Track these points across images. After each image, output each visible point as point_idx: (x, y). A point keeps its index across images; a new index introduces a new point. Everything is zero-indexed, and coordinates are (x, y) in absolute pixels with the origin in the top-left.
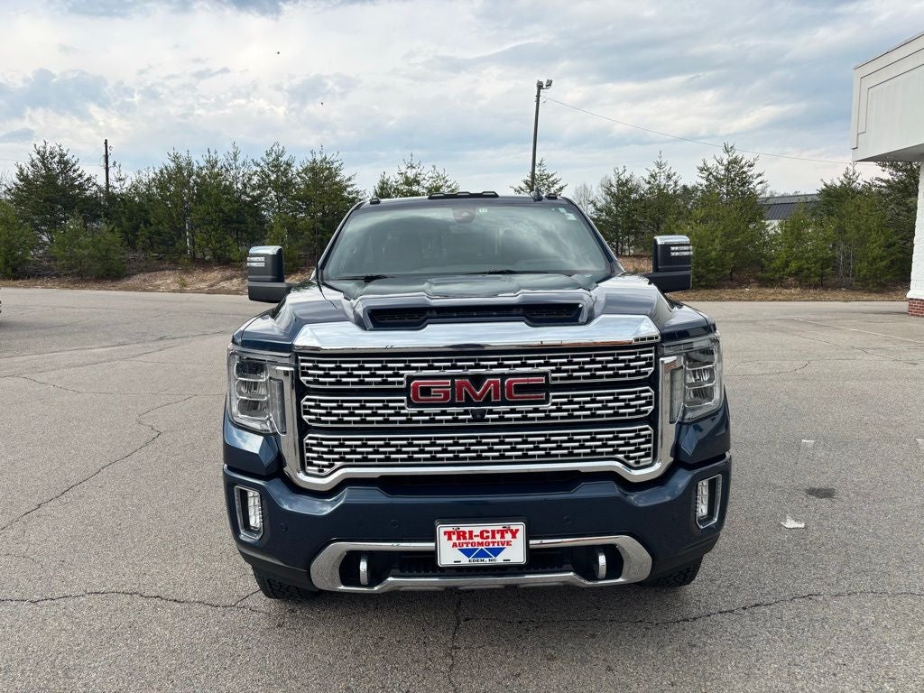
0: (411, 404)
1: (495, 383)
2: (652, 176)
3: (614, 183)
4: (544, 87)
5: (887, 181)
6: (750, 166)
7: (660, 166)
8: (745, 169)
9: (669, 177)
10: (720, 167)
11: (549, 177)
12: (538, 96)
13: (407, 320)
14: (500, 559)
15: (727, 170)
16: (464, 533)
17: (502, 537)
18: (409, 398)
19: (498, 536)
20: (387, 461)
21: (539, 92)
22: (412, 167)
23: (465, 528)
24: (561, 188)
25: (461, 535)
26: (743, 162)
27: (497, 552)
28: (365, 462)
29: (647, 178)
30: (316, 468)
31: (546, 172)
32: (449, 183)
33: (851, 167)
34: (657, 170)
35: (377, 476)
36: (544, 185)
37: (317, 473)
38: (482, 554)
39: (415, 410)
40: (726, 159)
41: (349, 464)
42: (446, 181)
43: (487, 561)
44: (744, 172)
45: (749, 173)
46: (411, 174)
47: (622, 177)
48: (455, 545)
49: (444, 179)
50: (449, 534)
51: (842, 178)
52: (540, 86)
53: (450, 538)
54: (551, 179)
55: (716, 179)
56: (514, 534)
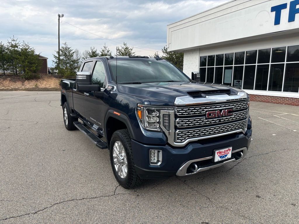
0: (206, 119)
1: (225, 111)
2: (103, 50)
3: (91, 52)
4: (61, 16)
5: (165, 57)
6: (131, 50)
7: (105, 48)
8: (130, 51)
9: (108, 51)
10: (123, 49)
11: (69, 48)
12: (59, 19)
13: (195, 95)
14: (226, 158)
15: (125, 50)
16: (221, 152)
17: (228, 152)
18: (206, 117)
19: (227, 151)
20: (199, 136)
21: (59, 18)
22: (14, 40)
23: (221, 151)
24: (73, 53)
25: (220, 153)
26: (129, 48)
27: (226, 156)
28: (194, 136)
29: (101, 51)
30: (180, 140)
31: (68, 47)
32: (30, 48)
33: (157, 53)
34: (104, 49)
35: (197, 140)
36: (67, 51)
37: (180, 142)
38: (224, 157)
39: (207, 120)
40: (125, 47)
41: (190, 138)
42: (29, 47)
43: (224, 159)
44: (130, 52)
45: (131, 52)
46: (13, 43)
47: (93, 50)
48: (219, 156)
49: (28, 46)
50: (218, 153)
51: (154, 55)
52: (59, 16)
53: (218, 154)
54: (70, 49)
55: (122, 53)
56: (230, 150)
